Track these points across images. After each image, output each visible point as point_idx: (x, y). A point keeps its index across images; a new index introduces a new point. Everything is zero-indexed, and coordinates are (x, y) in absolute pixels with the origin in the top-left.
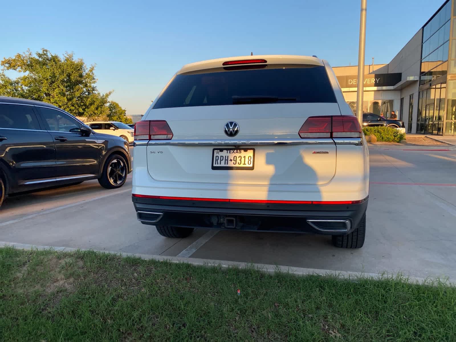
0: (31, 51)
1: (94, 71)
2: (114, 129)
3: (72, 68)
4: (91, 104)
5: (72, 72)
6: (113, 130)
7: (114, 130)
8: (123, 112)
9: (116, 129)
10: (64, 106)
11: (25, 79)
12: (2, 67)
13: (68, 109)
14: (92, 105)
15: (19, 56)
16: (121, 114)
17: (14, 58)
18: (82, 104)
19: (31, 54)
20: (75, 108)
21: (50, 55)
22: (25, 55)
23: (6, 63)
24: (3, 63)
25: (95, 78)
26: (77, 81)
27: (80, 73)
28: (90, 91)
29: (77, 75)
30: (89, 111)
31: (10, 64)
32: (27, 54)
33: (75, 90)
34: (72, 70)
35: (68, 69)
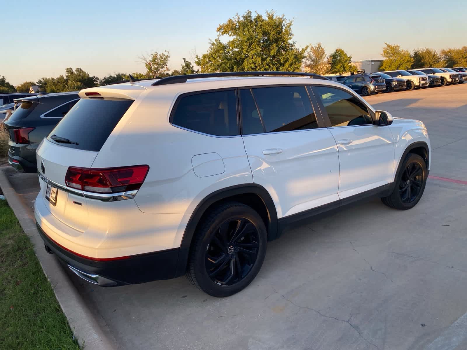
0: (239, 15)
1: (291, 27)
3: (270, 27)
4: (285, 62)
5: (271, 31)
8: (349, 60)
10: (260, 66)
11: (233, 42)
12: (218, 33)
13: (263, 69)
14: (287, 62)
15: (230, 21)
16: (346, 62)
17: (226, 23)
18: (276, 63)
19: (239, 18)
20: (270, 67)
21: (254, 16)
22: (235, 19)
23: (221, 29)
24: (219, 30)
25: (292, 33)
26: (274, 39)
27: (277, 31)
28: (288, 48)
29: (273, 33)
30: (282, 69)
31: (224, 29)
32: (236, 18)
33: (271, 49)
34: (270, 28)
35: (267, 28)
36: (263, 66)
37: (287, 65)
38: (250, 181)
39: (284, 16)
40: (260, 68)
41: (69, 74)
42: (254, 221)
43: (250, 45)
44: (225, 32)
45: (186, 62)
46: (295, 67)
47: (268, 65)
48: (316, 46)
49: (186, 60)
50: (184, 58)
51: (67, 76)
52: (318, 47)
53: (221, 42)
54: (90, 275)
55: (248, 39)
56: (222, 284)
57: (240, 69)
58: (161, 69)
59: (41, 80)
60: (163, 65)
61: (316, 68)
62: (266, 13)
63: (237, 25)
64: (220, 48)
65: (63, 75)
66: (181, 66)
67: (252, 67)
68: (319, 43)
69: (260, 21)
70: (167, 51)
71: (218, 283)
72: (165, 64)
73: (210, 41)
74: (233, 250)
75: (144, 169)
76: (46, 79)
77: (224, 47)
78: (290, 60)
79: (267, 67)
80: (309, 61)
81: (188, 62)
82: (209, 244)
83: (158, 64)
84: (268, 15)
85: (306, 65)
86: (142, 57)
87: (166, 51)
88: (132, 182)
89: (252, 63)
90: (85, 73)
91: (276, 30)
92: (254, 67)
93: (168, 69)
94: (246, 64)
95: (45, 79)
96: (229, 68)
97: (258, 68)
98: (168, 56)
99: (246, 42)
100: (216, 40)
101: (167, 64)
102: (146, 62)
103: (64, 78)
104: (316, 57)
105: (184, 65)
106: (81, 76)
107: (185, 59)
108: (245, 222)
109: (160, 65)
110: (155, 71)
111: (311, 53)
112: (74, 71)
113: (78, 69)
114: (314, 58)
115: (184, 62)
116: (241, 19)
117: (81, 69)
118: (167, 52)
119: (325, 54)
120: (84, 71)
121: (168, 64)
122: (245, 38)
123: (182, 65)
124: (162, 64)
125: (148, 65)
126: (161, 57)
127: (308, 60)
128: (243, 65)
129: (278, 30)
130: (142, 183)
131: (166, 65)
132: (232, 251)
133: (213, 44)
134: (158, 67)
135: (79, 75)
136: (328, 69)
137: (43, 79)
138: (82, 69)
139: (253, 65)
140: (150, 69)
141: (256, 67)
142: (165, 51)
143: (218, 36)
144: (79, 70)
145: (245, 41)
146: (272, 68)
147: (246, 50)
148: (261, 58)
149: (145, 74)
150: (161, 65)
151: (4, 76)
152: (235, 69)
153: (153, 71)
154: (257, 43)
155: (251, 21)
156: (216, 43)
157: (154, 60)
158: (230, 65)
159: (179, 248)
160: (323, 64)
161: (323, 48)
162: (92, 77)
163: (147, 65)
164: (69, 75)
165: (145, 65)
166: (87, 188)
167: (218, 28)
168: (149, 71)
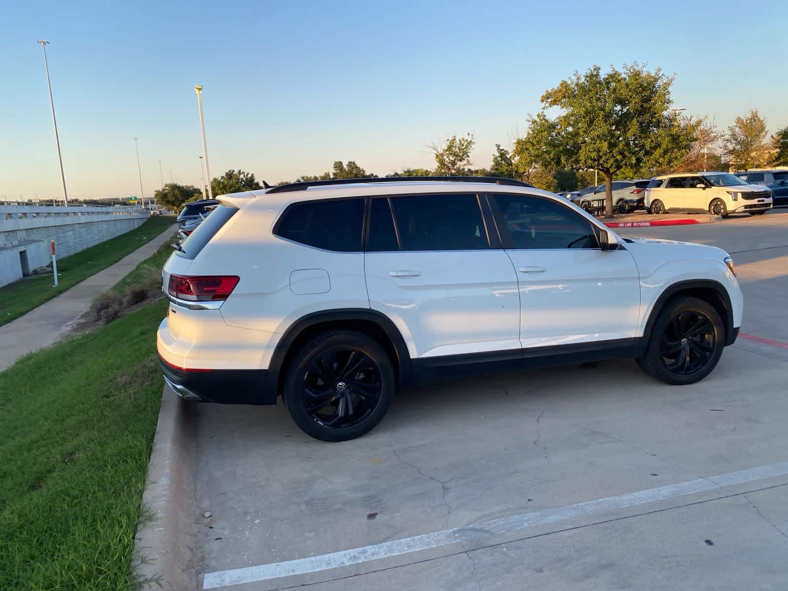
1: (670, 89)
2: (703, 186)
3: (630, 91)
4: (655, 148)
5: (631, 97)
6: (701, 189)
7: (704, 189)
9: (708, 187)
10: (606, 156)
11: (566, 118)
12: (543, 105)
14: (657, 148)
15: (563, 84)
17: (556, 88)
19: (578, 78)
20: (624, 157)
21: (603, 75)
22: (572, 81)
23: (548, 98)
24: (544, 99)
25: (671, 100)
26: (637, 110)
27: (642, 97)
28: (662, 124)
29: (637, 100)
30: (648, 160)
31: (552, 98)
32: (574, 79)
33: (630, 126)
34: (630, 93)
35: (624, 93)
36: (613, 156)
37: (657, 153)
38: (365, 306)
39: (660, 70)
40: (608, 160)
41: (338, 171)
42: (373, 355)
43: (591, 122)
44: (554, 102)
45: (500, 150)
46: (673, 156)
47: (621, 153)
48: (748, 116)
49: (501, 148)
50: (497, 144)
51: (334, 174)
52: (751, 119)
53: (546, 118)
54: (175, 385)
55: (587, 113)
56: (324, 424)
57: (572, 161)
58: (459, 163)
59: (300, 179)
60: (463, 155)
61: (746, 156)
62: (624, 67)
63: (575, 90)
64: (543, 128)
65: (329, 173)
66: (493, 157)
67: (593, 157)
68: (754, 112)
69: (614, 81)
70: (471, 133)
71: (319, 422)
72: (466, 154)
73: (529, 118)
74: (344, 387)
75: (234, 280)
76: (307, 177)
77: (553, 126)
78: (664, 146)
79: (619, 157)
80: (732, 143)
81: (503, 150)
82: (307, 373)
83: (455, 155)
84: (628, 72)
85: (726, 151)
86: (431, 145)
87: (469, 134)
88: (219, 293)
89: (594, 151)
90: (359, 168)
91: (640, 95)
92: (596, 157)
93: (469, 163)
94: (584, 153)
95: (305, 178)
96: (553, 159)
97: (603, 159)
98: (471, 141)
99: (584, 117)
100: (538, 116)
101: (469, 154)
102: (436, 152)
103: (330, 176)
104: (747, 137)
105: (498, 154)
106: (354, 173)
107: (498, 146)
108: (360, 355)
109: (457, 156)
110: (450, 165)
111: (737, 129)
112: (345, 166)
113: (350, 163)
114: (741, 137)
115: (498, 149)
116: (583, 80)
117: (354, 163)
118: (471, 135)
119: (766, 129)
120: (358, 166)
121: (472, 153)
122: (582, 111)
123: (493, 155)
124: (461, 154)
125: (440, 158)
126: (460, 143)
127: (730, 142)
128: (579, 154)
129: (645, 96)
130: (230, 294)
131: (468, 156)
132: (342, 388)
133: (534, 122)
134: (455, 159)
135: (351, 172)
136: (770, 157)
137: (303, 178)
138: (356, 163)
139: (594, 155)
140: (442, 163)
141: (601, 157)
142: (467, 134)
143: (544, 108)
144: (352, 165)
145: (582, 116)
146: (630, 158)
147: (584, 129)
148: (608, 143)
149: (435, 170)
150: (460, 156)
151: (253, 173)
152: (563, 161)
153: (446, 165)
154: (603, 118)
155: (599, 82)
156: (538, 120)
157: (450, 148)
158: (555, 155)
159: (267, 370)
160: (761, 148)
161: (762, 119)
162: (369, 176)
163: (437, 156)
164: (337, 173)
165: (435, 156)
166: (180, 295)
167: (543, 96)
168: (440, 165)
